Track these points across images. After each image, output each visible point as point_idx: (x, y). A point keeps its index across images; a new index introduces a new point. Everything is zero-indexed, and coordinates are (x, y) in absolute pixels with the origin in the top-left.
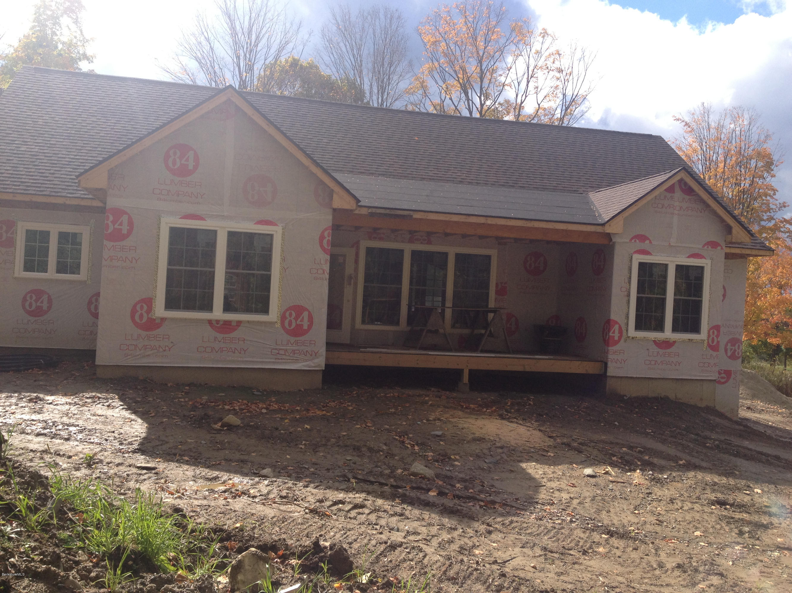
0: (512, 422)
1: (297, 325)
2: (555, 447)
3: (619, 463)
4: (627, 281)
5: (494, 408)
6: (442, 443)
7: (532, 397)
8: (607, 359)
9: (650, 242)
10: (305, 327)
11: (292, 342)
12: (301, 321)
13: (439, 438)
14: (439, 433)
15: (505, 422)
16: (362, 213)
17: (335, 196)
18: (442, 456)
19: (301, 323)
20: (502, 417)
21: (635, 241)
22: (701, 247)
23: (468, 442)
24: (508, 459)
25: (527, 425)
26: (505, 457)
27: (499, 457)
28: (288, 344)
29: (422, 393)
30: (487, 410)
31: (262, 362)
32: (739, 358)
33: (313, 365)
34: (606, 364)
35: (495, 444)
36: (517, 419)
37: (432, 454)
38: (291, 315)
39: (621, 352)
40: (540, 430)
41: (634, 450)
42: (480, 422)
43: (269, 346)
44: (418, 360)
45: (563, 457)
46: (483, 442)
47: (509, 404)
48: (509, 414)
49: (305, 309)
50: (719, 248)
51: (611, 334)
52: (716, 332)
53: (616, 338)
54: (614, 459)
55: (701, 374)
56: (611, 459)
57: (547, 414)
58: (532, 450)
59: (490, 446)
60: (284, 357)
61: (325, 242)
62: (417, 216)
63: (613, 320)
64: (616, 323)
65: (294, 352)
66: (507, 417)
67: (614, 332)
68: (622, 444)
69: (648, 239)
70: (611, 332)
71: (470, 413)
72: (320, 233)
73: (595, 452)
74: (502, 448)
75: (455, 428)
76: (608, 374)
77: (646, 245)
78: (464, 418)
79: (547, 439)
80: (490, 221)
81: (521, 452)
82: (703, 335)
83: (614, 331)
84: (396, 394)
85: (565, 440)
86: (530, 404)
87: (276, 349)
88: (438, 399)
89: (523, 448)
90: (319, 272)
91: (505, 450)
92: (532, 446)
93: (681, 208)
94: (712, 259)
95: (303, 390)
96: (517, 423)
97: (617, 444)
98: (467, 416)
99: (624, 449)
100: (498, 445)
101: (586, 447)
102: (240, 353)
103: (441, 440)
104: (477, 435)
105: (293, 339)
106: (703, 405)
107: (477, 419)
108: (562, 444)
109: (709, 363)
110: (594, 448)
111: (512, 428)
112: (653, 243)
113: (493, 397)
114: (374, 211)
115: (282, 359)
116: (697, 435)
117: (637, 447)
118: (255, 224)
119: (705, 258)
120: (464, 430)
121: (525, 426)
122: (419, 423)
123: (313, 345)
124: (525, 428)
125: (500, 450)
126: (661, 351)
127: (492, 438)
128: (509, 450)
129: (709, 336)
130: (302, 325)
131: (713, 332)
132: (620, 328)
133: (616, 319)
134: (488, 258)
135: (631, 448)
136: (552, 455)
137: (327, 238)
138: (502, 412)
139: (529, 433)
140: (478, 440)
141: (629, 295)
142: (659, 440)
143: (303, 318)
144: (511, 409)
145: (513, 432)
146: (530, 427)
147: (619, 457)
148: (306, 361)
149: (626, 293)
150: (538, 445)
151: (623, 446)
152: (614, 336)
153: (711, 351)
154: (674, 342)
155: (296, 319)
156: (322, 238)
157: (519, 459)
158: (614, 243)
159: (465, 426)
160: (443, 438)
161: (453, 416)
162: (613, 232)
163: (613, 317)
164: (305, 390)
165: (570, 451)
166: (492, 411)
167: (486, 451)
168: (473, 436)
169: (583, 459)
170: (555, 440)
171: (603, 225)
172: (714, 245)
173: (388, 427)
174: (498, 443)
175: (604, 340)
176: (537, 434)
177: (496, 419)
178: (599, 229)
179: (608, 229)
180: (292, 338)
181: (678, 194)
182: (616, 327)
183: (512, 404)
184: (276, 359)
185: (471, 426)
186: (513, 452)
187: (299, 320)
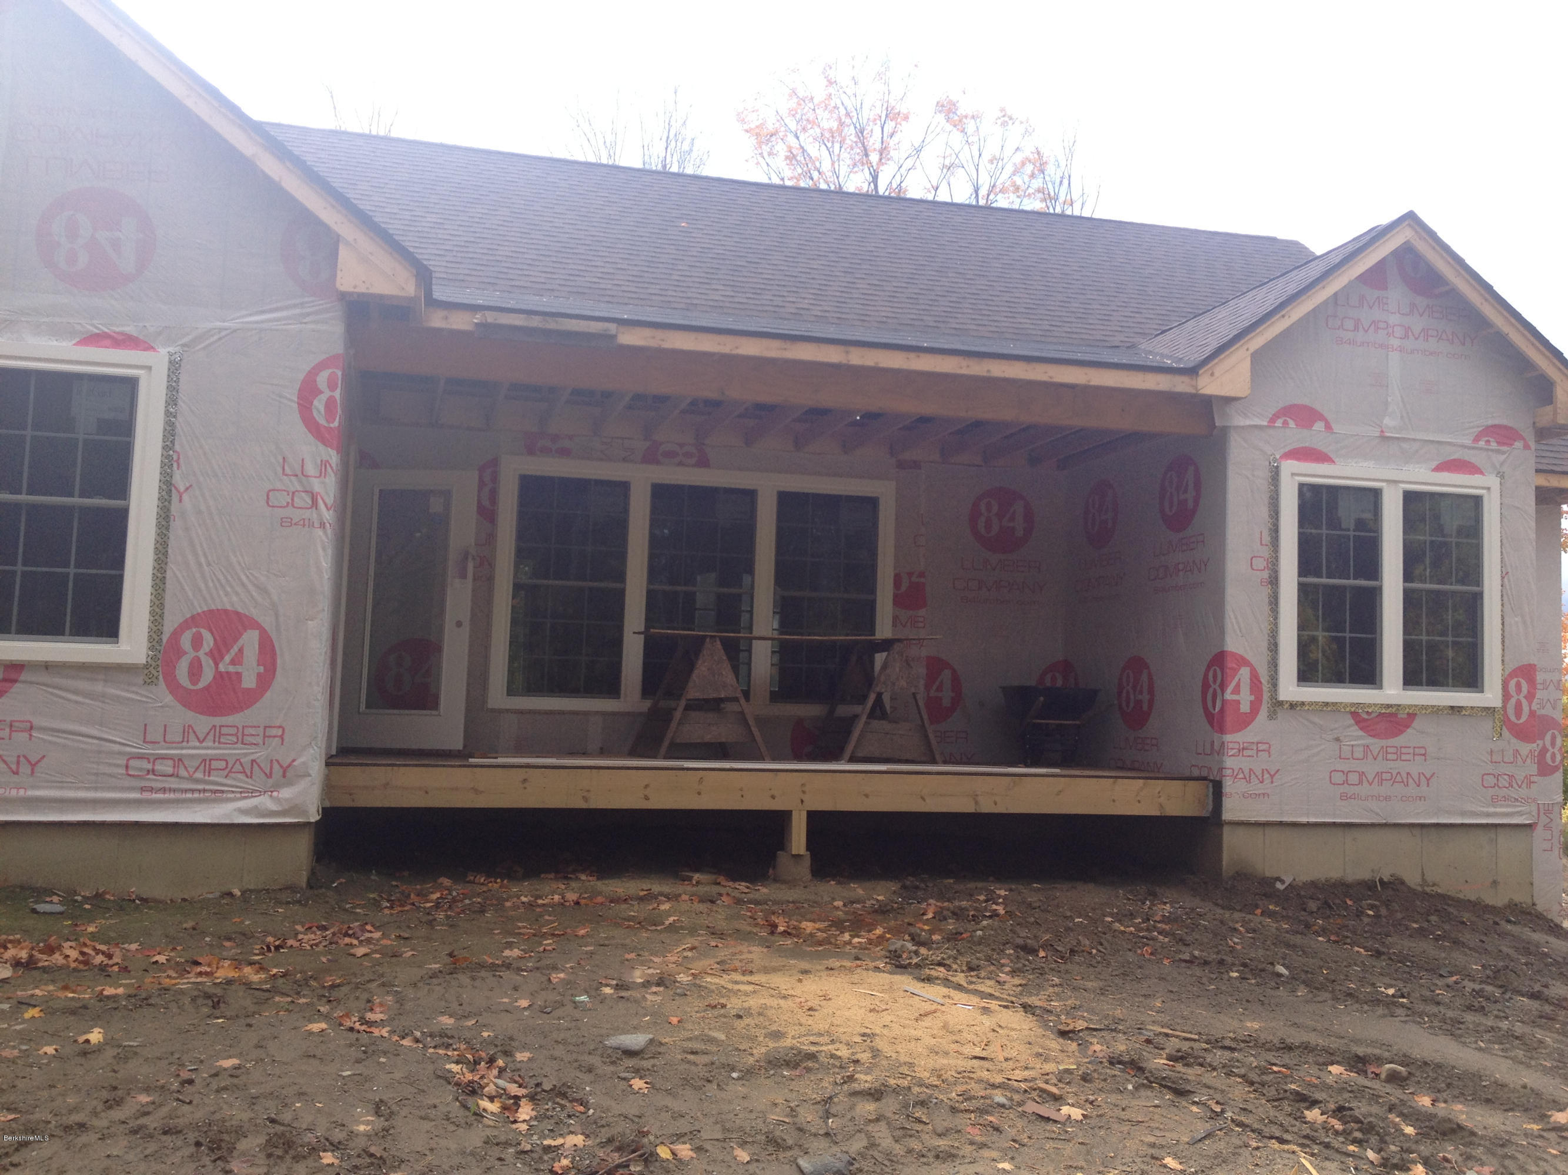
0: (928, 980)
1: (219, 676)
2: (1085, 1078)
3: (1337, 1133)
4: (1267, 539)
5: (879, 931)
6: (638, 1084)
7: (1003, 893)
8: (1221, 769)
9: (1328, 427)
10: (249, 681)
11: (202, 730)
12: (233, 662)
13: (630, 1062)
14: (636, 1040)
15: (905, 982)
16: (455, 327)
17: (343, 252)
18: (619, 1149)
19: (231, 669)
20: (898, 964)
21: (1285, 423)
22: (1467, 441)
23: (749, 1073)
24: (898, 1149)
25: (981, 988)
26: (886, 1141)
27: (857, 1145)
28: (185, 739)
29: (656, 888)
30: (853, 937)
31: (95, 804)
32: (1555, 769)
33: (273, 806)
34: (1218, 788)
35: (851, 1078)
36: (948, 967)
37: (579, 1140)
38: (197, 642)
39: (1261, 747)
40: (1026, 1007)
41: (1371, 1069)
42: (811, 988)
43: (117, 748)
44: (646, 786)
45: (1121, 1120)
46: (809, 1070)
47: (930, 915)
48: (923, 951)
49: (244, 622)
50: (1518, 444)
51: (1228, 696)
52: (1525, 687)
53: (1245, 707)
54: (1313, 1115)
55: (1492, 810)
56: (1302, 1119)
57: (1047, 946)
58: (999, 1098)
59: (829, 1091)
60: (173, 783)
61: (319, 404)
62: (629, 338)
63: (1234, 654)
64: (1243, 662)
65: (206, 764)
66: (915, 961)
67: (1237, 690)
68: (1326, 1050)
69: (1321, 417)
70: (1229, 690)
71: (795, 953)
72: (301, 376)
73: (1239, 1092)
74: (876, 1094)
75: (710, 1013)
76: (1227, 816)
77: (1315, 437)
78: (766, 970)
79: (1054, 1044)
80: (858, 358)
81: (954, 1110)
82: (1490, 695)
83: (1238, 685)
84: (571, 896)
85: (1121, 1046)
86: (995, 915)
87: (140, 757)
88: (702, 907)
89: (960, 1089)
90: (298, 502)
91: (890, 1105)
92: (998, 1079)
93: (1407, 330)
94: (1501, 475)
95: (237, 892)
96: (947, 982)
97: (1307, 1048)
98: (777, 962)
99: (1335, 1069)
100: (865, 1080)
101: (1198, 1070)
102: (16, 773)
103: (638, 1072)
104: (788, 1042)
105: (203, 723)
106: (1498, 900)
107: (805, 972)
108: (1113, 1061)
109: (1511, 777)
110: (1229, 1074)
111: (928, 1007)
112: (1336, 428)
113: (881, 892)
114: (490, 320)
115: (164, 790)
116: (1534, 996)
117: (1379, 1060)
118: (78, 344)
119: (1482, 473)
120: (747, 1021)
121: (976, 992)
122: (583, 998)
123: (277, 740)
124: (975, 1000)
125: (868, 1108)
126: (1376, 744)
127: (844, 1052)
128: (906, 1106)
129: (1506, 696)
130: (239, 675)
131: (1518, 686)
132: (1255, 677)
133: (1240, 651)
134: (871, 503)
135: (1358, 1063)
136: (1076, 1113)
137: (327, 394)
138: (901, 942)
139: (988, 1022)
140: (787, 1064)
141: (1274, 581)
142: (1436, 1024)
143: (241, 650)
144: (931, 932)
145: (927, 1022)
146: (991, 996)
147: (1332, 1106)
148: (252, 793)
149: (1266, 575)
150: (1019, 1074)
151: (1331, 1057)
152: (1238, 702)
153: (1514, 740)
154: (1412, 716)
155: (216, 655)
156: (308, 391)
157: (942, 1143)
158: (1225, 430)
159: (753, 1003)
160: (645, 1064)
161: (724, 968)
162: (1224, 393)
163: (1233, 644)
164: (243, 893)
165: (1143, 1093)
166: (870, 942)
167: (808, 1116)
168: (771, 1045)
169: (1202, 1128)
170: (1083, 1045)
171: (1192, 371)
172: (1503, 435)
173: (451, 1021)
174: (868, 1071)
175: (1210, 717)
176: (1017, 1021)
177: (877, 969)
178: (1181, 385)
179: (1209, 385)
180: (203, 718)
181: (1397, 295)
182: (1244, 673)
183: (940, 916)
184: (143, 789)
185: (774, 1002)
186: (919, 1113)
187: (227, 658)
